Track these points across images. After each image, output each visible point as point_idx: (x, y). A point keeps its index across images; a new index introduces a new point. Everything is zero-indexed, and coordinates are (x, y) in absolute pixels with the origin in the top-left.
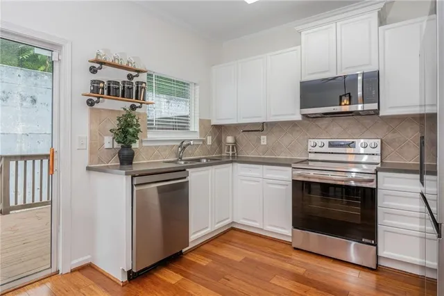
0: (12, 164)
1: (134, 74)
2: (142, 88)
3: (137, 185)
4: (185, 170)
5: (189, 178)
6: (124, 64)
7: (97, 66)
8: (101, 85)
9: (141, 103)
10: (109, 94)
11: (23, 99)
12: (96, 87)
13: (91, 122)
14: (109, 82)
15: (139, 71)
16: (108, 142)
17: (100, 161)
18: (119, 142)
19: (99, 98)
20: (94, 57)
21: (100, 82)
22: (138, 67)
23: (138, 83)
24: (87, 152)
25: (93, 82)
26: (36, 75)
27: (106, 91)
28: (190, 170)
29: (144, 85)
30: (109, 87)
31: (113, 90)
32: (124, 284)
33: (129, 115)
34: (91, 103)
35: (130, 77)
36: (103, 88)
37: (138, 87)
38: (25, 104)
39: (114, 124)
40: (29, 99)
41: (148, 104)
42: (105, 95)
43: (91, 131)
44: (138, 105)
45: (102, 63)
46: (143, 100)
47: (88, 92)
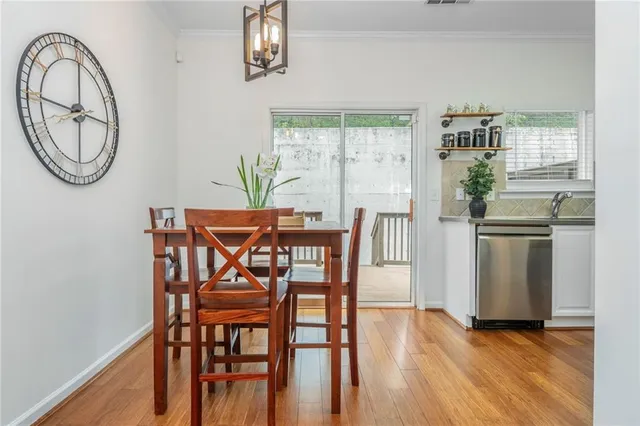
0: (386, 220)
1: (489, 118)
2: (496, 133)
3: (481, 234)
4: (547, 226)
5: (553, 237)
6: (476, 112)
7: (448, 119)
8: (451, 138)
9: (496, 151)
10: (459, 145)
11: (394, 158)
12: (447, 140)
13: (443, 175)
14: (460, 134)
15: (492, 115)
16: (459, 193)
17: (451, 213)
18: (470, 193)
19: (449, 150)
20: (445, 112)
21: (450, 135)
22: (491, 111)
23: (491, 129)
24: (440, 203)
25: (445, 136)
26: (405, 132)
27: (456, 143)
28: (554, 228)
29: (498, 129)
30: (459, 139)
31: (464, 142)
32: (468, 330)
33: (483, 165)
34: (443, 156)
35: (484, 123)
36: (453, 141)
37: (491, 133)
38: (396, 163)
39: (465, 176)
40: (399, 158)
41: (503, 150)
42: (456, 147)
43: (443, 184)
44: (493, 152)
45: (451, 116)
46: (498, 146)
47: (440, 146)
